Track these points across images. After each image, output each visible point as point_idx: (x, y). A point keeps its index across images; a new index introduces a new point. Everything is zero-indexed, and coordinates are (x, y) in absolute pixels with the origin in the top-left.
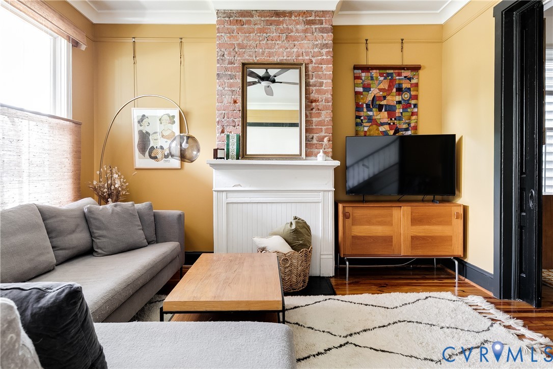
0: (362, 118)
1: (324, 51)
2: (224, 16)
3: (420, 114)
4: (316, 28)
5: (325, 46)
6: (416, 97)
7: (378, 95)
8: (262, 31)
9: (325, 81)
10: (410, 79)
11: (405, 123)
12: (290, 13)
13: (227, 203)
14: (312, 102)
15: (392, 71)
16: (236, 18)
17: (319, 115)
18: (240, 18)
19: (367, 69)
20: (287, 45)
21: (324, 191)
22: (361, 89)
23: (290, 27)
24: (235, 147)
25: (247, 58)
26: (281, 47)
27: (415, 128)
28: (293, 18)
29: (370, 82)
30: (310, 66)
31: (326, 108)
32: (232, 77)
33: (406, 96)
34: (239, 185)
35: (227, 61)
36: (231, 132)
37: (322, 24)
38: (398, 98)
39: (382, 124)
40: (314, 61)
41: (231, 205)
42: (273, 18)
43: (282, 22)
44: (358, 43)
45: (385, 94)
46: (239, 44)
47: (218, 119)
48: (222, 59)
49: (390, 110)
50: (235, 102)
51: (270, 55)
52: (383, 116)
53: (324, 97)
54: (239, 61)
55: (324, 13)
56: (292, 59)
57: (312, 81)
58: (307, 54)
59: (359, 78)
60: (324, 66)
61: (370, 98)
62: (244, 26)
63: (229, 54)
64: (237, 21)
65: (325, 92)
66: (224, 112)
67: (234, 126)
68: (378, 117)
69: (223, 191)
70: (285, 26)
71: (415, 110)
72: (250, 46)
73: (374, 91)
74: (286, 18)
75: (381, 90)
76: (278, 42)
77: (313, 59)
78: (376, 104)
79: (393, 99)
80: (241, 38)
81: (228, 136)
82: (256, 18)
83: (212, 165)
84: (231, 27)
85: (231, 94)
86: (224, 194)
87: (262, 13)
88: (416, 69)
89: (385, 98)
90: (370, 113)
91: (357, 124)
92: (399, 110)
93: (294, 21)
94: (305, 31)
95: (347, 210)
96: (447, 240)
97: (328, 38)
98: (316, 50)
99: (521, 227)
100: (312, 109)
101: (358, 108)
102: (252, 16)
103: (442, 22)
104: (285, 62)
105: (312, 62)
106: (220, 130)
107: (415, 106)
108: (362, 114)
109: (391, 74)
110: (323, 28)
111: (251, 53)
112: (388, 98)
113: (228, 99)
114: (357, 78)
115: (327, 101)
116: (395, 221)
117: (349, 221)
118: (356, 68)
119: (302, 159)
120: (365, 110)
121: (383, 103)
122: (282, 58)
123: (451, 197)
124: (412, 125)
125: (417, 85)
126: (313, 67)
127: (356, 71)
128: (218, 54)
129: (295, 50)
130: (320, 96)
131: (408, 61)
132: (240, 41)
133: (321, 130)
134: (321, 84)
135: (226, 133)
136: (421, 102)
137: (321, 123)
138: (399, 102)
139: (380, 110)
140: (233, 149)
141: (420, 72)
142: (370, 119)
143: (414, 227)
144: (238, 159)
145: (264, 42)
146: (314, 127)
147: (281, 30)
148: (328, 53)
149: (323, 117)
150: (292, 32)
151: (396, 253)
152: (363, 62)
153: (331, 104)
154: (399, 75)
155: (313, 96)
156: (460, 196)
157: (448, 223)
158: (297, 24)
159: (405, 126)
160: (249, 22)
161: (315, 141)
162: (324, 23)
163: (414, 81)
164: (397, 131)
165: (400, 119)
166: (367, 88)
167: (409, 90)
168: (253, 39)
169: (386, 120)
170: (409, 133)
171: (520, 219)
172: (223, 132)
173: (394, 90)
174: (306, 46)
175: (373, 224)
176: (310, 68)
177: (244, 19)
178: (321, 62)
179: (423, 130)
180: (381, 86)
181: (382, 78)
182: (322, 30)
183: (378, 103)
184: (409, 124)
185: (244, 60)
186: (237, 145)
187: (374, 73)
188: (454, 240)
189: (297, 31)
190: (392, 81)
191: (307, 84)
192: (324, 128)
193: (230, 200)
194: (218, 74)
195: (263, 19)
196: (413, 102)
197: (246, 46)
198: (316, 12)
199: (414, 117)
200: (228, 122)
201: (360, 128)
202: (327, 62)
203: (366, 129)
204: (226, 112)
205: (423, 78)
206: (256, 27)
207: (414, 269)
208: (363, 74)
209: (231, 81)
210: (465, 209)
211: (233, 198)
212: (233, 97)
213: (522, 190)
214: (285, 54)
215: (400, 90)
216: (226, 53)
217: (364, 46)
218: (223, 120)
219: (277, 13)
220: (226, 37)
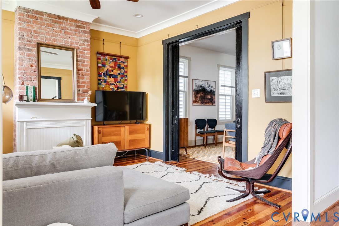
0: (101, 80)
1: (86, 43)
2: (24, 11)
3: (128, 80)
4: (81, 30)
5: (86, 41)
6: (126, 72)
7: (109, 69)
8: (48, 25)
9: (86, 60)
10: (124, 63)
11: (122, 85)
12: (67, 19)
13: (27, 129)
14: (79, 71)
15: (116, 58)
16: (32, 14)
17: (83, 78)
18: (35, 15)
19: (104, 55)
20: (65, 37)
21: (87, 120)
22: (101, 65)
23: (67, 26)
24: (32, 94)
25: (40, 40)
26: (61, 37)
27: (126, 87)
28: (69, 22)
29: (106, 62)
30: (78, 50)
31: (86, 74)
32: (29, 50)
33: (122, 71)
34: (36, 118)
35: (26, 40)
36: (28, 84)
37: (85, 29)
38: (119, 72)
39: (111, 84)
40: (80, 48)
41: (30, 130)
42: (57, 19)
43: (62, 23)
44: (99, 40)
45: (113, 69)
46: (34, 31)
47: (19, 76)
48: (22, 38)
49: (115, 77)
50: (32, 66)
51: (55, 40)
52: (111, 80)
53: (86, 68)
54: (34, 41)
55: (86, 23)
56: (68, 45)
57: (79, 59)
58: (77, 44)
59: (100, 59)
60: (86, 52)
61: (105, 70)
62: (38, 20)
63: (28, 35)
64: (33, 16)
65: (86, 66)
66: (24, 71)
67: (31, 81)
68: (109, 81)
69: (24, 122)
70: (63, 25)
71: (126, 78)
72: (42, 33)
73: (107, 67)
74: (64, 21)
75: (111, 66)
76: (59, 34)
77: (79, 46)
78: (108, 74)
79: (116, 72)
80: (36, 27)
81: (27, 87)
82: (45, 17)
83: (18, 105)
84: (29, 19)
85: (29, 60)
86: (25, 123)
87: (49, 15)
88: (127, 58)
89: (112, 71)
90: (106, 78)
91: (99, 84)
92: (119, 78)
93: (69, 24)
94: (76, 31)
95: (100, 129)
96: (144, 140)
97: (88, 37)
98: (82, 42)
99: (172, 131)
100: (79, 75)
101: (99, 75)
102: (43, 16)
103: (138, 37)
104: (64, 46)
105: (79, 48)
106: (21, 83)
107: (126, 76)
108: (101, 78)
109: (115, 59)
110: (85, 31)
111: (43, 38)
112: (114, 71)
113: (26, 64)
114: (98, 59)
115: (87, 71)
116: (122, 133)
117: (101, 135)
118: (98, 53)
119: (75, 102)
120: (103, 76)
121: (112, 73)
122: (62, 43)
123: (142, 121)
124: (125, 86)
125: (127, 66)
126: (80, 51)
127: (98, 55)
128: (19, 34)
129: (70, 40)
130: (84, 68)
131: (124, 54)
132: (35, 29)
133: (84, 86)
134: (84, 61)
135: (25, 84)
136: (129, 74)
137: (84, 82)
138: (119, 74)
139: (110, 77)
140: (31, 95)
141: (128, 59)
142: (105, 81)
143: (130, 136)
144: (34, 101)
145: (51, 32)
146: (80, 84)
147: (61, 27)
148: (88, 45)
149: (85, 79)
150: (68, 29)
151: (122, 149)
152: (102, 51)
153: (89, 72)
154: (119, 60)
155: (80, 67)
156: (147, 120)
157: (144, 133)
158: (71, 26)
159: (122, 86)
160: (41, 19)
161: (81, 92)
162: (86, 29)
163: (126, 64)
164: (118, 88)
165: (120, 82)
166: (104, 65)
167: (123, 68)
168: (44, 29)
169: (113, 83)
170: (124, 90)
171: (172, 128)
172: (23, 84)
173: (117, 67)
174: (76, 39)
175: (112, 136)
176: (78, 52)
177: (38, 16)
178: (84, 49)
179: (130, 89)
180: (111, 65)
181: (111, 61)
182: (85, 32)
183: (109, 73)
184: (124, 85)
185: (38, 41)
186: (34, 93)
187: (108, 57)
188: (146, 140)
189: (71, 29)
190: (116, 62)
191: (77, 61)
192: (85, 85)
193: (29, 127)
194: (19, 47)
195: (50, 18)
196: (125, 74)
197: (39, 33)
198: (81, 21)
199: (126, 82)
200: (26, 78)
201: (100, 86)
202: (87, 50)
203: (103, 86)
204: (25, 71)
205: (130, 63)
206: (46, 22)
207: (127, 157)
208: (102, 57)
209: (29, 52)
210: (150, 126)
211: (31, 126)
212: (30, 62)
213: (172, 116)
214: (64, 41)
215: (119, 68)
216: (25, 34)
217: (102, 42)
218: (23, 77)
219: (59, 17)
220: (25, 25)
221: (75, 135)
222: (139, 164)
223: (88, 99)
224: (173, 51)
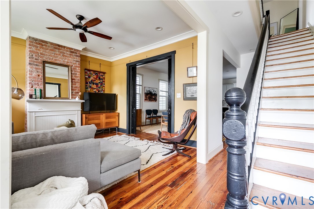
0: (88, 86)
1: (77, 63)
2: (33, 39)
3: (105, 86)
4: (74, 55)
5: (78, 61)
6: (104, 82)
7: (93, 79)
8: (51, 50)
9: (77, 73)
10: (102, 76)
11: (101, 89)
12: (64, 47)
13: (35, 117)
14: (73, 80)
15: (97, 73)
16: (39, 42)
17: (75, 84)
18: (41, 43)
19: (89, 70)
20: (63, 58)
21: (78, 110)
22: (87, 77)
23: (64, 52)
24: (39, 94)
25: (45, 59)
26: (60, 58)
27: (104, 91)
28: (65, 49)
29: (91, 75)
30: (72, 67)
31: (78, 82)
32: (37, 65)
33: (102, 81)
34: (42, 109)
35: (35, 59)
36: (36, 88)
37: (77, 54)
38: (99, 81)
39: (94, 89)
40: (74, 66)
41: (37, 117)
42: (57, 47)
43: (61, 49)
44: (86, 61)
45: (95, 79)
46: (41, 53)
47: (29, 82)
48: (32, 57)
49: (97, 84)
50: (39, 76)
51: (55, 60)
52: (94, 86)
53: (77, 78)
54: (40, 59)
55: (78, 50)
56: (65, 63)
57: (73, 72)
58: (71, 63)
59: (87, 73)
60: (77, 68)
61: (90, 80)
62: (43, 46)
63: (36, 56)
64: (40, 43)
65: (78, 77)
66: (33, 79)
67: (38, 85)
68: (93, 86)
69: (33, 112)
70: (62, 51)
71: (104, 85)
72: (46, 55)
73: (92, 78)
74: (63, 48)
75: (94, 78)
76: (59, 56)
77: (73, 65)
78: (92, 82)
79: (98, 81)
80: (42, 51)
81: (35, 90)
82: (49, 45)
83: (28, 101)
84: (37, 45)
85: (36, 72)
86: (34, 113)
87: (52, 44)
88: (104, 73)
89: (95, 80)
90: (91, 85)
91: (86, 88)
92: (99, 85)
93: (66, 50)
94: (70, 55)
95: (87, 116)
96: (115, 122)
97: (79, 59)
98: (74, 62)
99: (132, 117)
100: (73, 82)
101: (87, 83)
102: (47, 44)
103: (111, 61)
104: (62, 64)
105: (73, 66)
106: (31, 86)
107: (104, 84)
108: (88, 85)
109: (97, 74)
110: (77, 55)
111: (47, 58)
112: (96, 81)
113: (34, 74)
114: (86, 73)
115: (78, 80)
116: (101, 118)
117: (87, 120)
118: (86, 69)
119: (70, 99)
120: (89, 84)
121: (95, 82)
122: (61, 62)
123: (114, 111)
124: (103, 90)
125: (104, 78)
126: (73, 68)
127: (86, 71)
128: (29, 55)
129: (66, 60)
130: (76, 78)
131: (102, 71)
132: (41, 52)
133: (76, 90)
134: (76, 74)
135: (34, 87)
136: (106, 83)
137: (76, 87)
138: (99, 83)
139: (94, 84)
141: (105, 74)
142: (90, 87)
143: (106, 120)
144: (41, 98)
145: (53, 55)
146: (74, 88)
147: (60, 52)
148: (78, 64)
149: (77, 85)
150: (65, 54)
151: (101, 128)
152: (88, 68)
153: (80, 81)
154: (100, 74)
155: (73, 77)
156: (117, 110)
157: (115, 118)
158: (67, 51)
159: (101, 90)
160: (46, 46)
161: (74, 93)
163: (104, 77)
164: (99, 91)
165: (100, 88)
166: (89, 77)
167: (102, 79)
168: (47, 53)
169: (96, 88)
170: (102, 92)
171: (132, 115)
172: (32, 87)
173: (98, 79)
174: (71, 60)
175: (95, 120)
176: (72, 68)
177: (43, 44)
178: (76, 67)
179: (106, 92)
180: (94, 77)
181: (94, 74)
182: (77, 56)
183: (93, 82)
184: (102, 89)
185: (43, 60)
186: (40, 93)
187: (92, 72)
188: (116, 122)
189: (67, 54)
190: (97, 76)
191: (71, 73)
192: (77, 89)
193: (36, 115)
194: (29, 63)
195: (52, 46)
196: (103, 83)
197: (45, 54)
198: (74, 49)
199: (104, 88)
200: (35, 83)
201: (87, 89)
202: (78, 67)
203: (89, 90)
204: (34, 79)
205: (106, 76)
206: (49, 48)
207: (104, 132)
208: (88, 72)
209: (37, 67)
210: (119, 113)
211: (38, 114)
212: (38, 73)
213: (132, 108)
214: (62, 61)
215: (100, 79)
216: (34, 55)
217: (88, 63)
218: (32, 82)
219: (59, 46)
220: (34, 49)
221: (70, 120)
222: (112, 137)
223: (79, 97)
224: (132, 70)
